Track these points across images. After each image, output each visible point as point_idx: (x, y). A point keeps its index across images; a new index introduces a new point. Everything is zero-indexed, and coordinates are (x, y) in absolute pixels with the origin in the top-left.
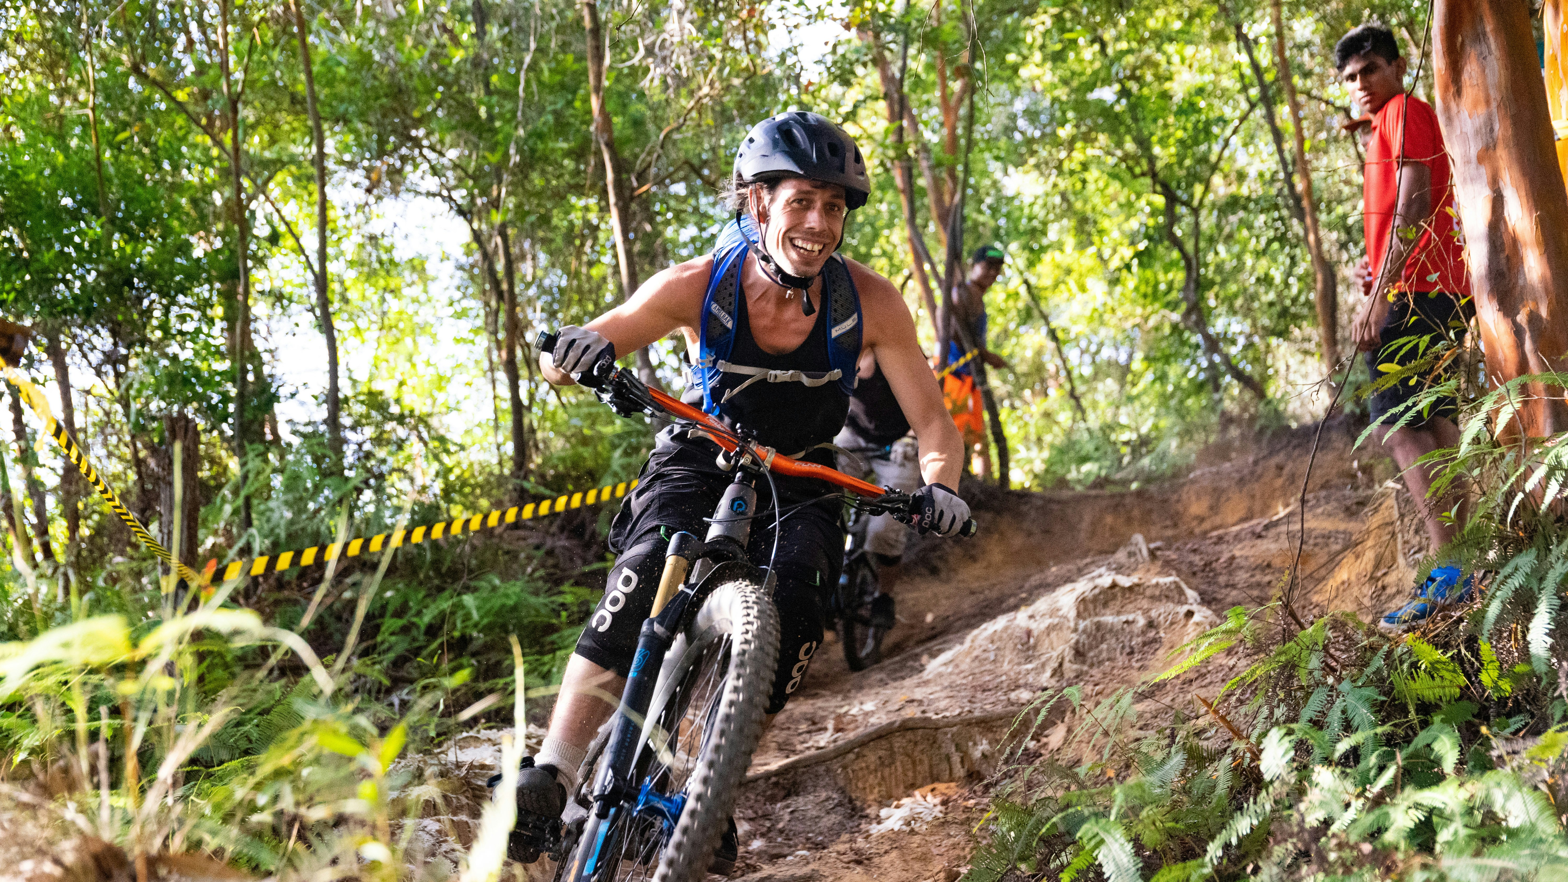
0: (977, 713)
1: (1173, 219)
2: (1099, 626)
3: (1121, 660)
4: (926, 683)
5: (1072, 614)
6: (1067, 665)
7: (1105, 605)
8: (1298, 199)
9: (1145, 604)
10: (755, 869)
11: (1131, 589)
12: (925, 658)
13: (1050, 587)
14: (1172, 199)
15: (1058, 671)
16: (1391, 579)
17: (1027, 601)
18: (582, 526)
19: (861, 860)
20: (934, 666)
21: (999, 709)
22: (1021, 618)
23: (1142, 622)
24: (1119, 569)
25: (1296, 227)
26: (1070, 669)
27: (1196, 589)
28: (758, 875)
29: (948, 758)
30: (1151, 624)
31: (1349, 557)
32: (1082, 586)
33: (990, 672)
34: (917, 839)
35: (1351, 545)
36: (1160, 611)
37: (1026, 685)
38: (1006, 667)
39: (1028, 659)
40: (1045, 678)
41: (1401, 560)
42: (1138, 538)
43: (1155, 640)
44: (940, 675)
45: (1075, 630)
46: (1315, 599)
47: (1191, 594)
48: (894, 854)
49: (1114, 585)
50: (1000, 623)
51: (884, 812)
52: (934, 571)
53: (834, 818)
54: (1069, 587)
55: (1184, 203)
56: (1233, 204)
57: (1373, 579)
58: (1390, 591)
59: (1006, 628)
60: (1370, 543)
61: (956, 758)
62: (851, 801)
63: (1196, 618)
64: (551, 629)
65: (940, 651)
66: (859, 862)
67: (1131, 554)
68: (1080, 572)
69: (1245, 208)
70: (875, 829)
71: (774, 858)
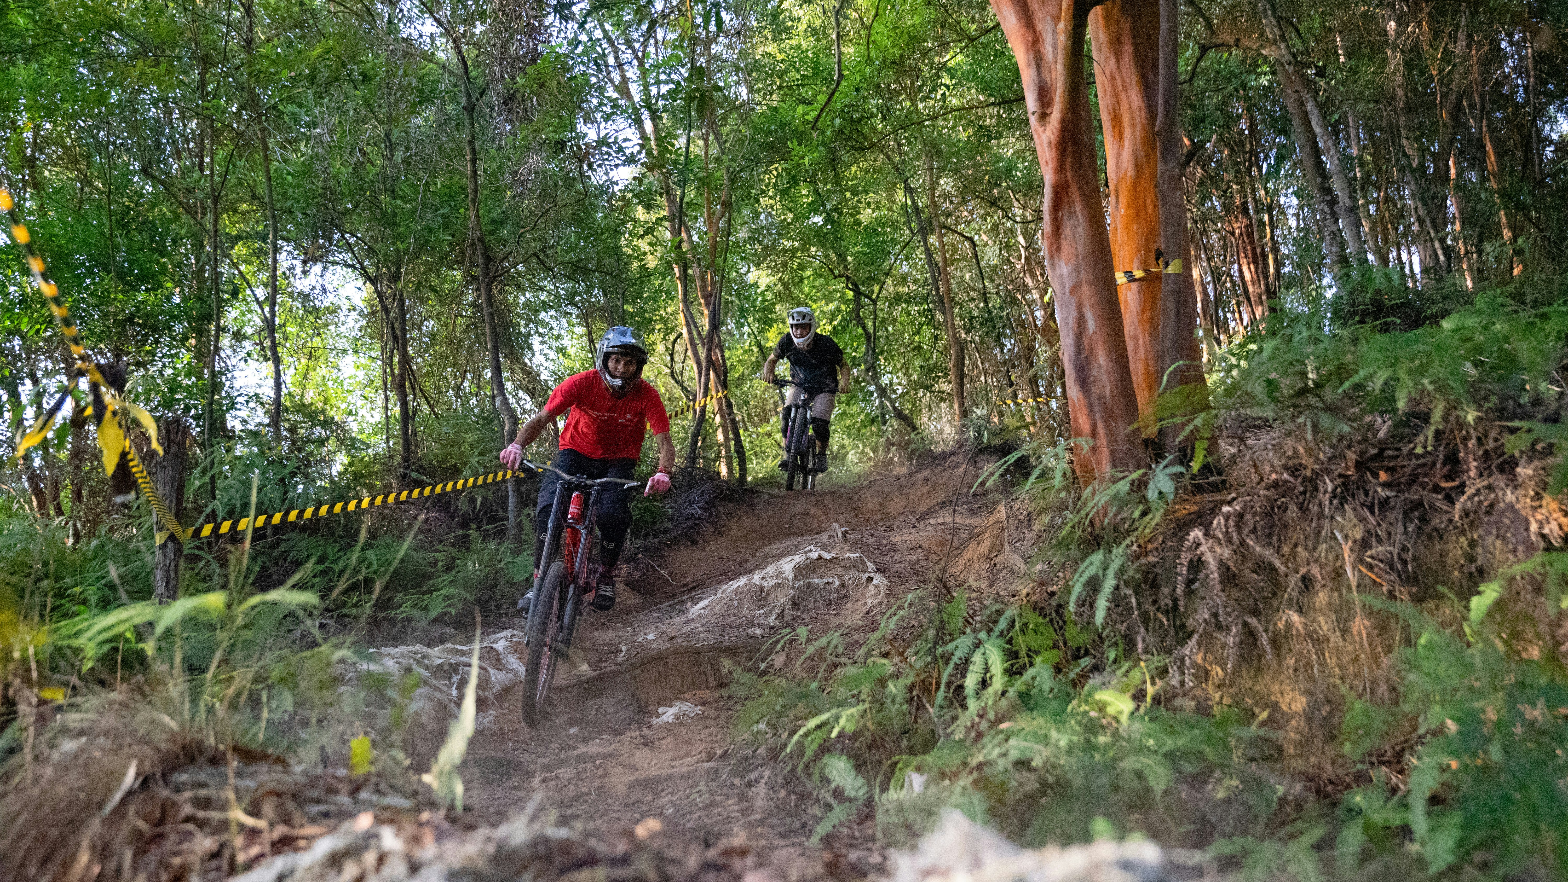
0: (726, 643)
1: (859, 306)
2: (809, 585)
3: (823, 609)
4: (691, 621)
5: (791, 577)
6: (787, 611)
7: (813, 571)
8: (941, 298)
9: (840, 571)
10: (574, 748)
11: (830, 560)
12: (689, 604)
13: (777, 558)
14: (858, 293)
15: (781, 615)
16: (1000, 559)
17: (761, 566)
18: (448, 503)
19: (647, 743)
20: (695, 610)
21: (741, 641)
22: (756, 578)
23: (837, 583)
24: (823, 547)
25: (939, 317)
26: (789, 613)
27: (874, 562)
28: (575, 752)
29: (705, 673)
30: (843, 586)
31: (973, 545)
32: (798, 558)
33: (734, 615)
34: (684, 730)
35: (975, 536)
36: (850, 576)
37: (758, 625)
38: (745, 611)
39: (761, 607)
40: (772, 620)
41: (1006, 547)
42: (836, 526)
43: (846, 596)
44: (700, 616)
45: (793, 588)
46: (952, 570)
47: (870, 565)
48: (669, 739)
49: (820, 558)
50: (742, 581)
51: (661, 710)
52: (694, 542)
53: (626, 713)
54: (789, 558)
55: (866, 296)
56: (898, 299)
57: (988, 558)
58: (999, 567)
59: (746, 585)
60: (987, 535)
61: (710, 673)
62: (638, 701)
63: (875, 582)
64: (429, 576)
65: (699, 600)
66: (646, 745)
67: (830, 537)
68: (796, 548)
69: (905, 302)
70: (655, 721)
71: (586, 740)
